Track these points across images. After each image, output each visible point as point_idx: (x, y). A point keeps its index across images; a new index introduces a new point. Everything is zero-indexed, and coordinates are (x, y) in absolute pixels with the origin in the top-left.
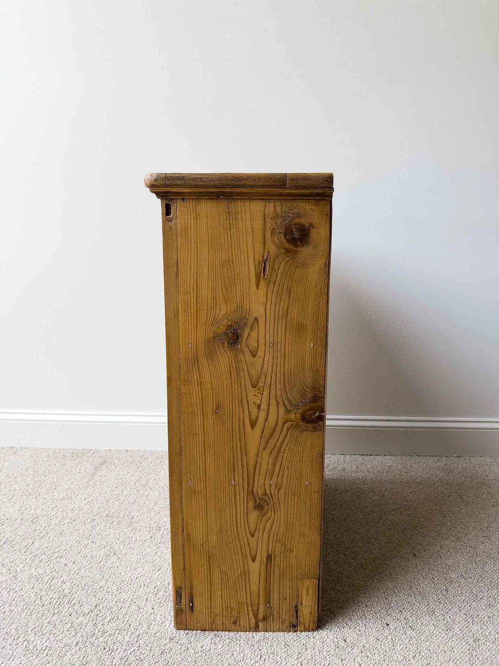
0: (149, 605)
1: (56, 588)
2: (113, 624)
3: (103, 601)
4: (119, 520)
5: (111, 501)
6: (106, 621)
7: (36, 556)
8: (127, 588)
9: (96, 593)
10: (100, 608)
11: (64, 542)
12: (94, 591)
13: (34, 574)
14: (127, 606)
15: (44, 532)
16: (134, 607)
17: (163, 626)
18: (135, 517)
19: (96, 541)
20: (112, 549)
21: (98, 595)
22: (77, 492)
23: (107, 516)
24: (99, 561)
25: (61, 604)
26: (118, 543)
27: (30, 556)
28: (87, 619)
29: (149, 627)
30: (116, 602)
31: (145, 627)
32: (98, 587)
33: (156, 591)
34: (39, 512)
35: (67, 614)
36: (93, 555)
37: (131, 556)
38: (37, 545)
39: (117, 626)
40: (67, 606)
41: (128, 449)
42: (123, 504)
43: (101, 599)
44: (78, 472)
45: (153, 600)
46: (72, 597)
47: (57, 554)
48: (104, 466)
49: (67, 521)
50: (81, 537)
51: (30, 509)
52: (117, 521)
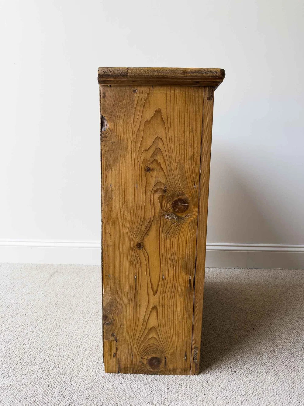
0: (79, 358)
1: (20, 348)
2: (55, 371)
3: (50, 356)
4: (63, 306)
5: (59, 295)
6: (51, 369)
7: (9, 328)
8: (66, 348)
9: (45, 351)
10: (48, 360)
11: (27, 320)
12: (44, 350)
13: (6, 339)
14: (65, 360)
15: (15, 314)
16: (69, 360)
17: (88, 372)
18: (74, 305)
19: (47, 319)
20: (58, 324)
21: (47, 353)
22: (37, 290)
23: (56, 304)
24: (49, 331)
25: (22, 358)
26: (62, 320)
27: (5, 328)
28: (39, 368)
29: (78, 372)
30: (58, 357)
31: (76, 373)
32: (47, 347)
33: (85, 350)
34: (12, 301)
35: (25, 364)
36: (46, 327)
37: (69, 328)
38: (9, 321)
39: (58, 372)
40: (26, 359)
41: (72, 264)
42: (66, 297)
43: (48, 355)
44: (39, 277)
45: (82, 356)
46: (30, 354)
47: (22, 327)
48: (56, 274)
49: (30, 307)
50: (38, 317)
51: (7, 299)
52: (62, 307)
